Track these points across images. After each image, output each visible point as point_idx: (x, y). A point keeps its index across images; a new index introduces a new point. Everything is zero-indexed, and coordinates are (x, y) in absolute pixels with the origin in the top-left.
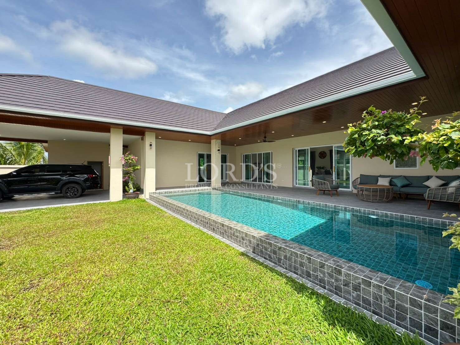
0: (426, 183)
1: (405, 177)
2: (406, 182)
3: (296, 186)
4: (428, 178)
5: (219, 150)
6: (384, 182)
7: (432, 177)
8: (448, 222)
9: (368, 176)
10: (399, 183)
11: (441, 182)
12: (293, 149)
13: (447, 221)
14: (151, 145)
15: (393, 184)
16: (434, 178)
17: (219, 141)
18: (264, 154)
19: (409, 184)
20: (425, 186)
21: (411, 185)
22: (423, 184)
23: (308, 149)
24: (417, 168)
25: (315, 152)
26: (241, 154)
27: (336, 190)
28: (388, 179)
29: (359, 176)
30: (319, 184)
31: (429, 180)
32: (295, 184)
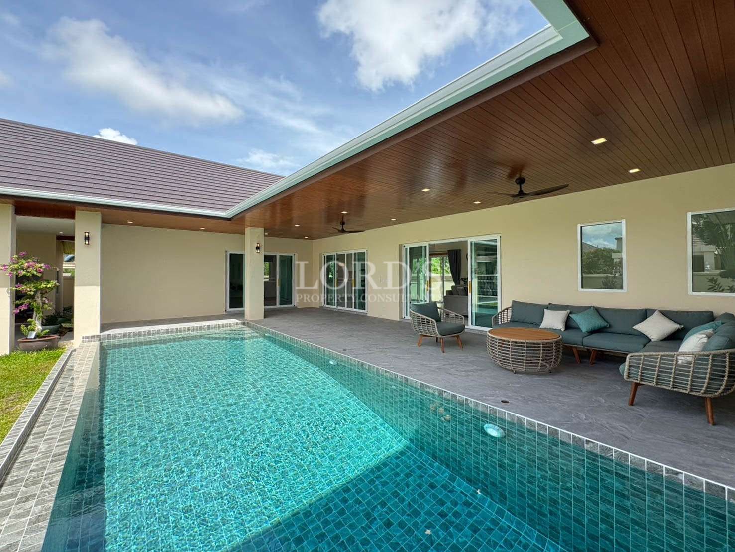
0: (641, 327)
1: (597, 310)
2: (598, 323)
3: (406, 318)
4: (645, 315)
5: (258, 248)
6: (553, 321)
7: (653, 311)
8: (668, 471)
9: (527, 304)
10: (584, 323)
11: (671, 327)
12: (400, 246)
13: (665, 466)
14: (87, 238)
15: (573, 324)
16: (656, 317)
17: (261, 230)
18: (355, 254)
19: (605, 327)
20: (636, 333)
21: (609, 330)
22: (634, 327)
23: (426, 247)
24: (625, 290)
25: (460, 250)
26: (320, 254)
27: (458, 337)
28: (563, 314)
29: (510, 306)
30: (419, 324)
31: (648, 319)
32: (404, 315)
